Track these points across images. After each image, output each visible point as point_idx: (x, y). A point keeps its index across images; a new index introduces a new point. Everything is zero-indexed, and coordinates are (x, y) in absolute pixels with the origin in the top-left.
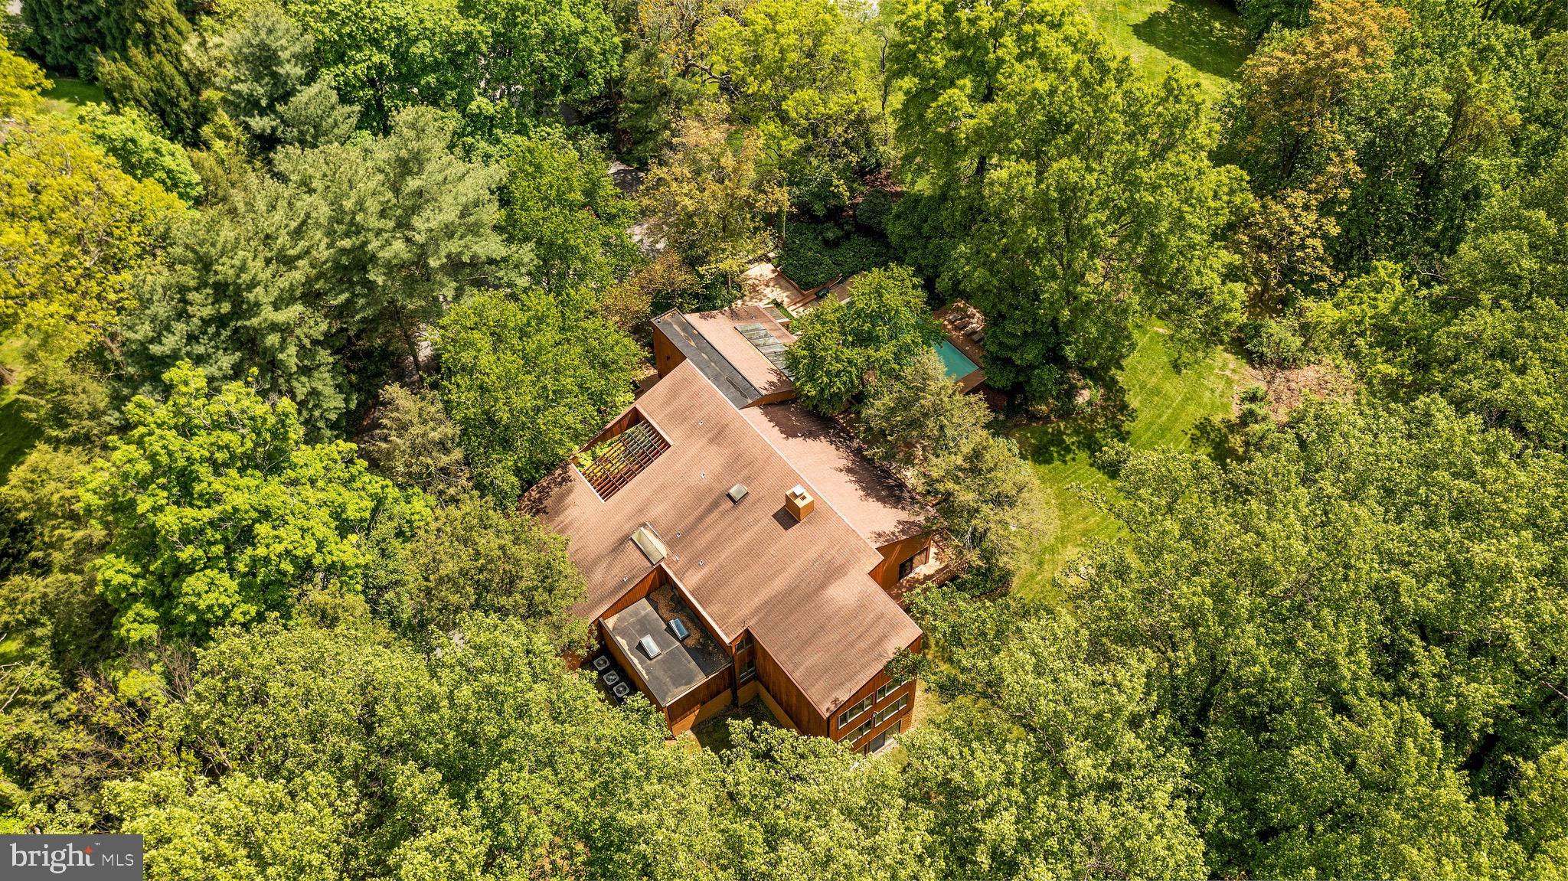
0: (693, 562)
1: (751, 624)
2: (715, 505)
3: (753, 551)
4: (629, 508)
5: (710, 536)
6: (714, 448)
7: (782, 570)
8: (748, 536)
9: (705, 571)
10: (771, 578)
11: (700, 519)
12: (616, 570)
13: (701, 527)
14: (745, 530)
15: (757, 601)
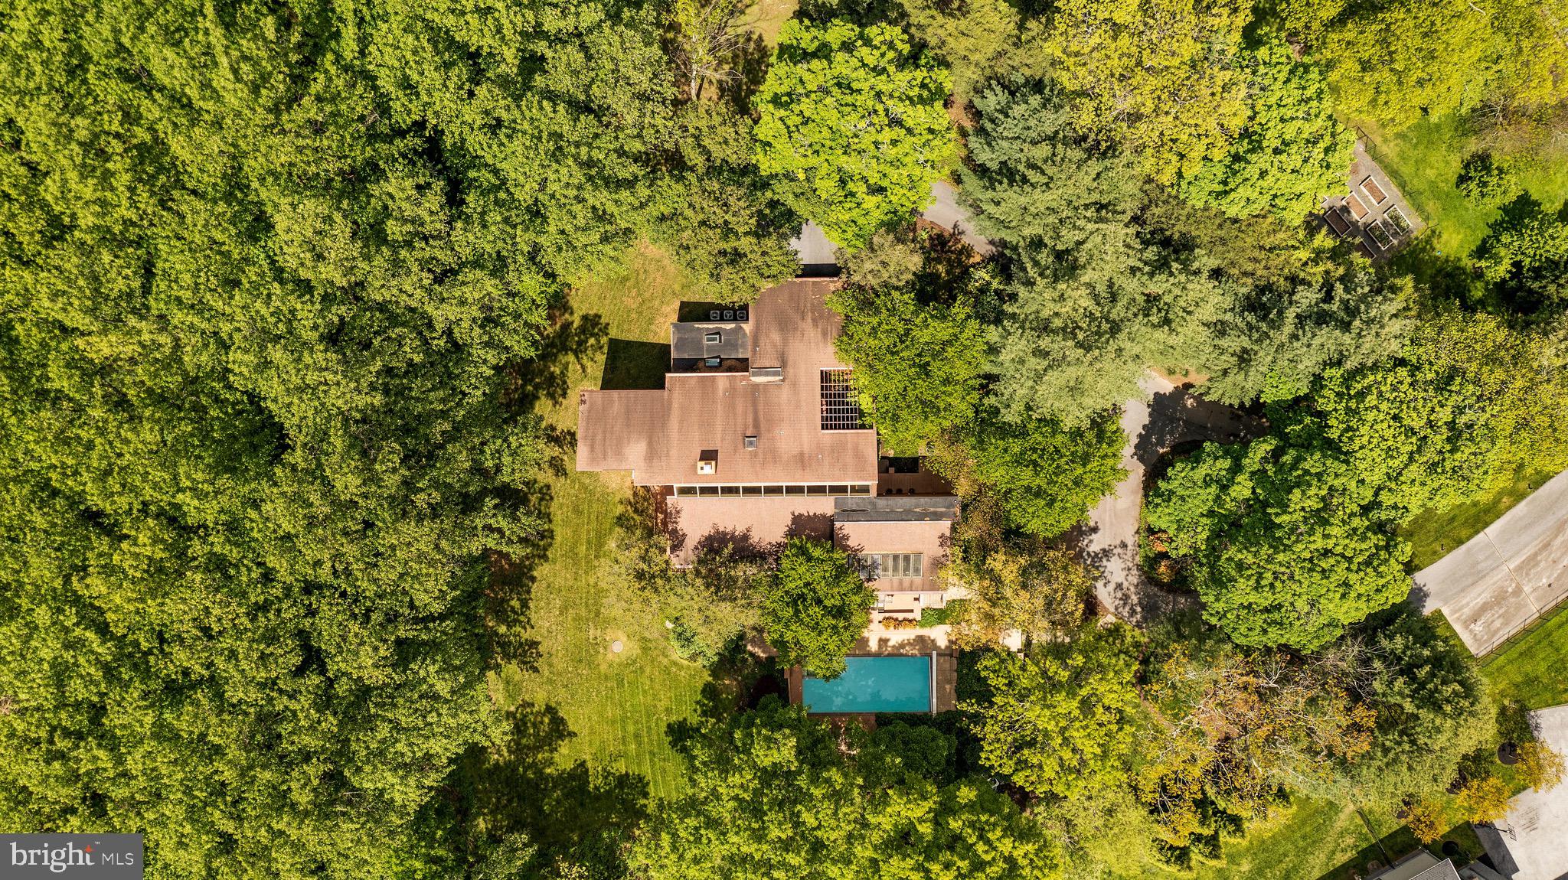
0: (732, 390)
1: (666, 393)
2: (756, 425)
3: (707, 425)
4: (803, 380)
5: (740, 410)
6: (795, 451)
7: (680, 430)
8: (719, 429)
9: (720, 392)
10: (681, 422)
11: (756, 412)
12: (769, 347)
13: (750, 409)
14: (724, 430)
15: (675, 405)
